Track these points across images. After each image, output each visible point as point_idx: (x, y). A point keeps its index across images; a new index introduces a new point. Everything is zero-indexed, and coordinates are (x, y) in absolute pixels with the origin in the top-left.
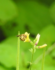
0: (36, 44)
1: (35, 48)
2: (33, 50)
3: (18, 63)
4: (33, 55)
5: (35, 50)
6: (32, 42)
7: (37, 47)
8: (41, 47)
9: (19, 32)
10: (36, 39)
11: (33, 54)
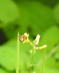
0: (36, 45)
1: (35, 49)
2: (33, 51)
3: (18, 64)
4: (32, 57)
5: (35, 52)
6: (32, 43)
7: (37, 48)
8: (41, 48)
9: (18, 32)
10: (35, 40)
11: (33, 55)
